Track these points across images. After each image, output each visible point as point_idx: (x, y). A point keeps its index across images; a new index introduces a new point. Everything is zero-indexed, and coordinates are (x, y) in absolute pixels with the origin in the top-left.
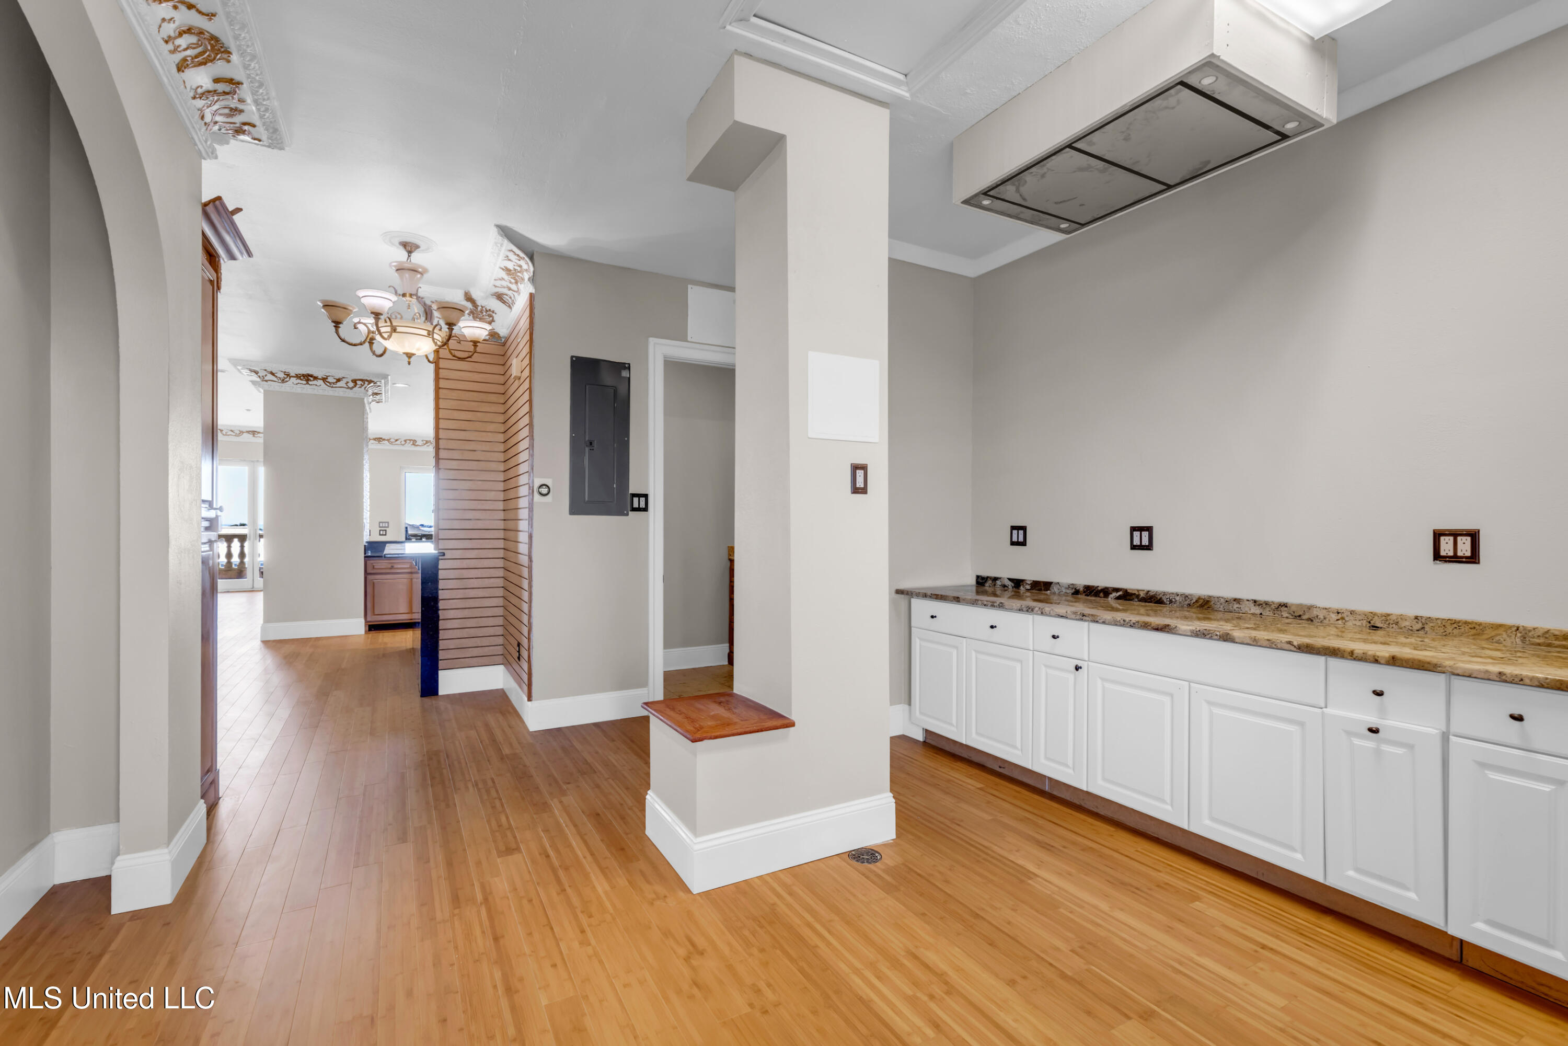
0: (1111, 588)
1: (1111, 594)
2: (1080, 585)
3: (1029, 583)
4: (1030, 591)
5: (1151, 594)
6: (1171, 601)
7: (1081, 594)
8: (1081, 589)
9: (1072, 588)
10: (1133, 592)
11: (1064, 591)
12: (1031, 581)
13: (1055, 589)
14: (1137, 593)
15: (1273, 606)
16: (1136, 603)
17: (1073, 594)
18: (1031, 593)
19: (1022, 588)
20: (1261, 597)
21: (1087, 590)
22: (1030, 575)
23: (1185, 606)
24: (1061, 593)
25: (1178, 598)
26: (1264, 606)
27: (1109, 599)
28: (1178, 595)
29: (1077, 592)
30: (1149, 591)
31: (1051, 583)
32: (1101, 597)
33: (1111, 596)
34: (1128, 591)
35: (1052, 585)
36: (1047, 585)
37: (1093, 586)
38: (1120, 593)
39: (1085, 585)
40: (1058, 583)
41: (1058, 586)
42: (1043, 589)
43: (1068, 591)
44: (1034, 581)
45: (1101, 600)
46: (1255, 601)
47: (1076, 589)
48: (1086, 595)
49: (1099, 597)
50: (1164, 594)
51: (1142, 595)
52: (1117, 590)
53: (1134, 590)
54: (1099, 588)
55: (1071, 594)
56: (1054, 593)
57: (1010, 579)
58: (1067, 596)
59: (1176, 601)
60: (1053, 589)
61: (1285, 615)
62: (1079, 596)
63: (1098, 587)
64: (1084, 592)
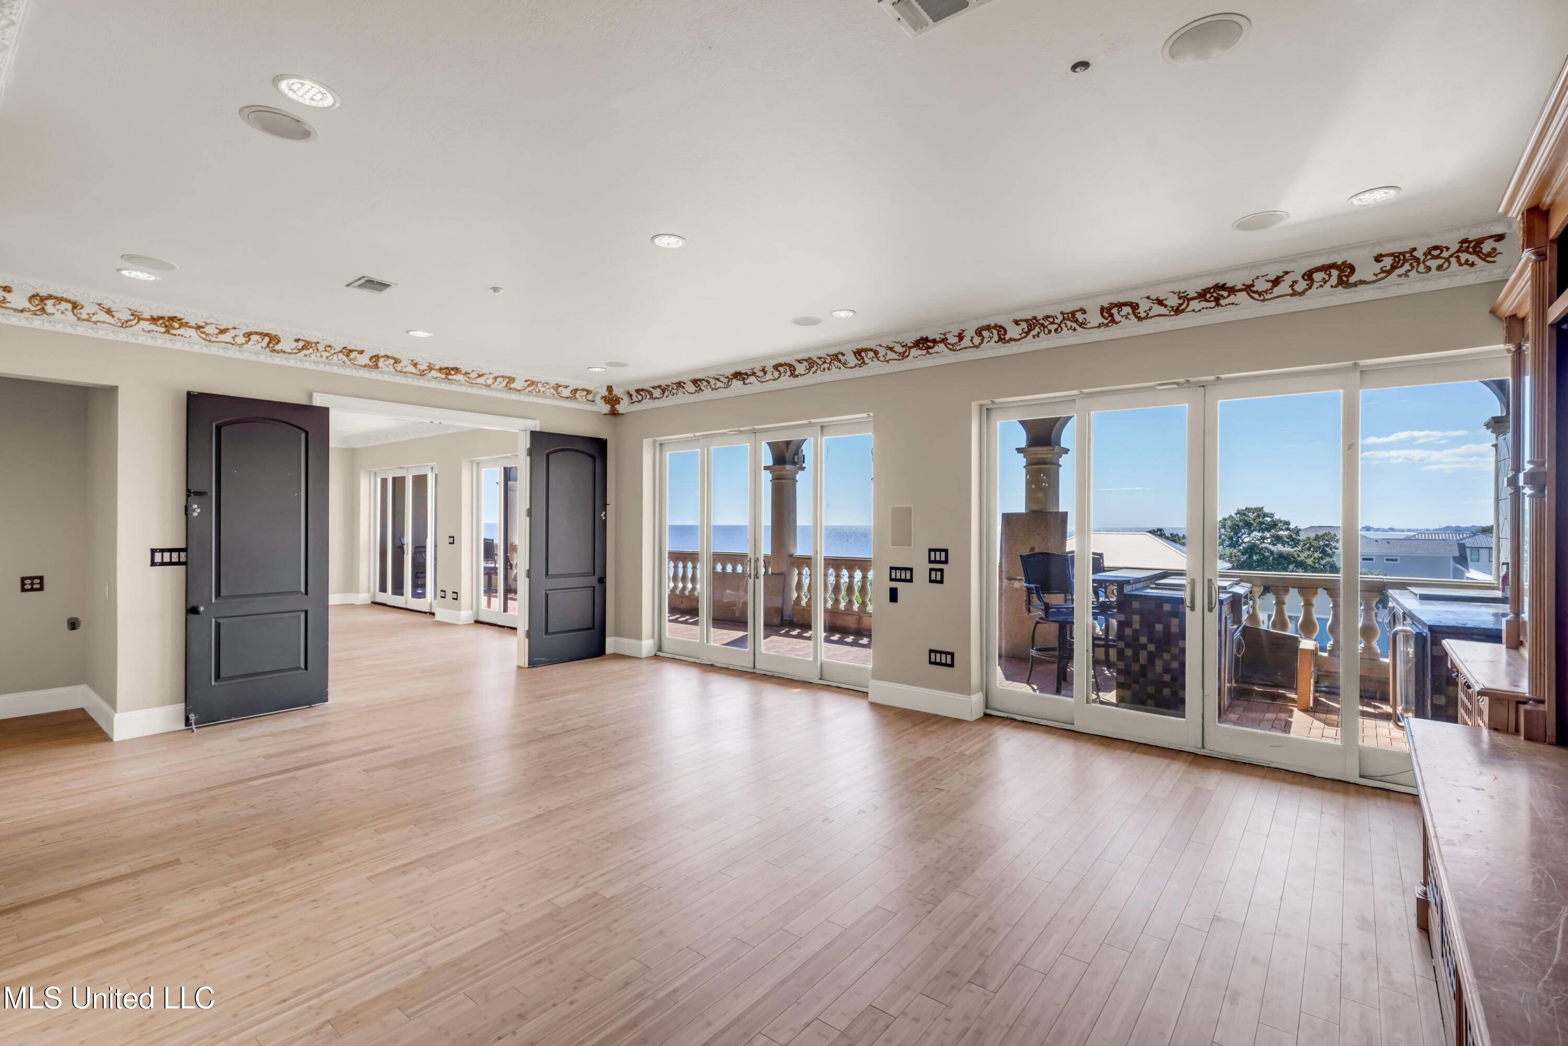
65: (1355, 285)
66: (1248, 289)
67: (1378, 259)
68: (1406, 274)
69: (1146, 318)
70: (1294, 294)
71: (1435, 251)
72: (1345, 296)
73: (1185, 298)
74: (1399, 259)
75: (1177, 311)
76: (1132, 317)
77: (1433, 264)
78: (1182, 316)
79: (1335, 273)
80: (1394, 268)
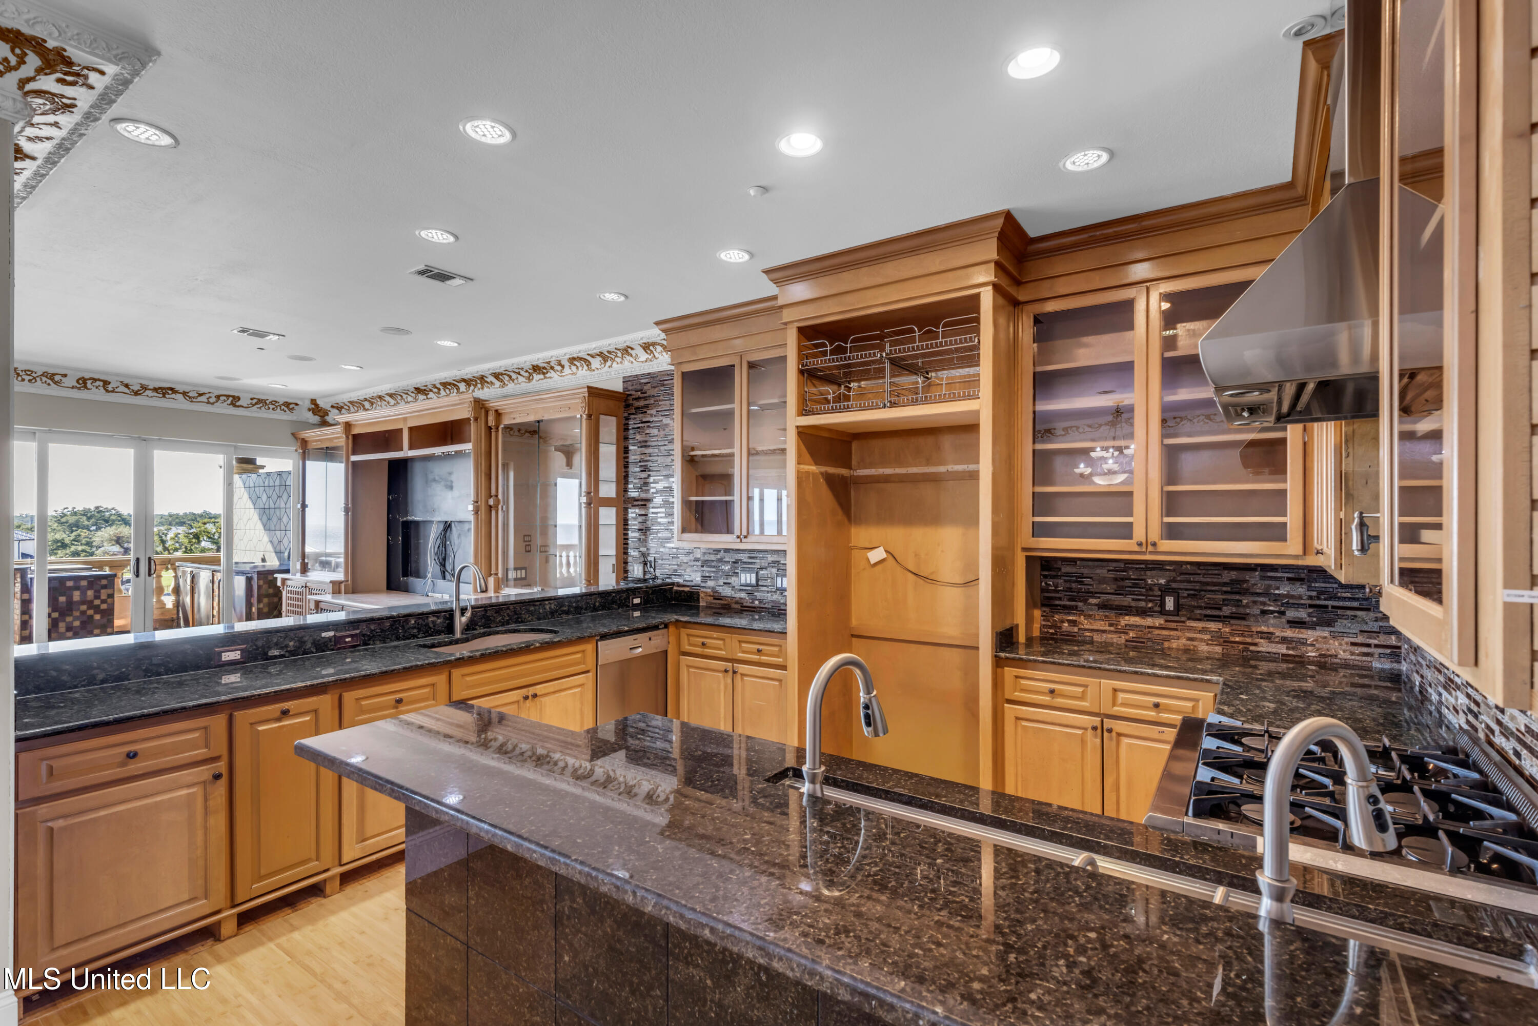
65: (238, 406)
66: (185, 394)
67: (252, 399)
68: (260, 408)
69: (112, 391)
70: (208, 403)
71: (274, 402)
72: (232, 411)
73: (144, 388)
74: (260, 401)
75: (136, 393)
76: (101, 388)
77: (272, 407)
78: (139, 397)
79: (231, 399)
80: (256, 404)
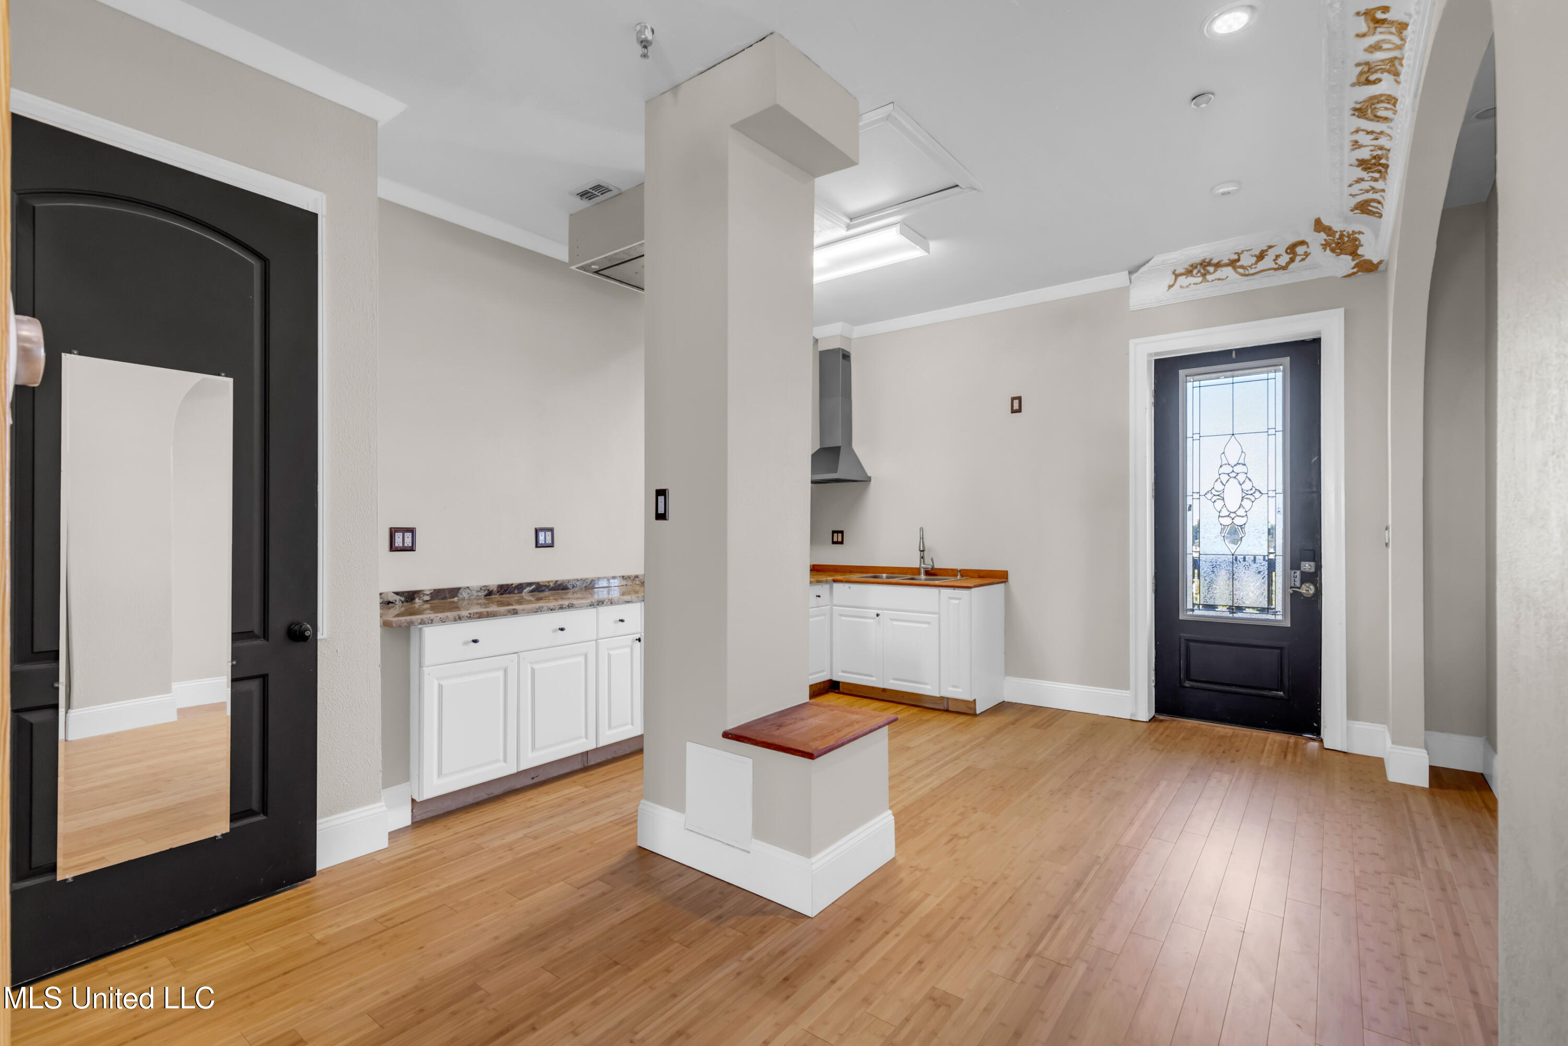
0: (525, 583)
1: (525, 588)
2: (494, 585)
3: (428, 593)
4: (430, 602)
5: (559, 583)
6: (573, 587)
7: (494, 594)
8: (495, 589)
9: (485, 590)
10: (545, 584)
11: (475, 594)
12: (431, 590)
13: (464, 594)
14: (548, 584)
15: (632, 579)
16: (547, 593)
17: (486, 595)
18: (430, 604)
19: (417, 600)
20: (626, 574)
21: (501, 590)
22: (427, 583)
23: (583, 588)
24: (473, 597)
25: (578, 583)
26: (628, 579)
27: (524, 593)
28: (578, 581)
29: (490, 593)
30: (557, 581)
31: (459, 589)
32: (516, 594)
33: (525, 591)
34: (540, 584)
35: (460, 591)
36: (454, 592)
37: (507, 585)
38: (533, 587)
39: (499, 585)
40: (468, 587)
41: (468, 591)
42: (448, 596)
43: (480, 594)
44: (435, 590)
45: (516, 597)
46: (623, 577)
47: (489, 590)
48: (500, 595)
49: (514, 593)
50: (569, 581)
51: (552, 585)
52: (530, 584)
53: (546, 582)
54: (514, 586)
55: (483, 596)
56: (464, 599)
57: (397, 593)
58: (479, 599)
59: (577, 585)
60: (462, 594)
61: (638, 582)
62: (493, 596)
63: (512, 584)
64: (498, 592)
